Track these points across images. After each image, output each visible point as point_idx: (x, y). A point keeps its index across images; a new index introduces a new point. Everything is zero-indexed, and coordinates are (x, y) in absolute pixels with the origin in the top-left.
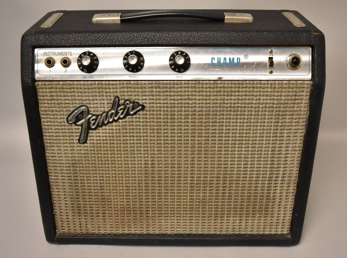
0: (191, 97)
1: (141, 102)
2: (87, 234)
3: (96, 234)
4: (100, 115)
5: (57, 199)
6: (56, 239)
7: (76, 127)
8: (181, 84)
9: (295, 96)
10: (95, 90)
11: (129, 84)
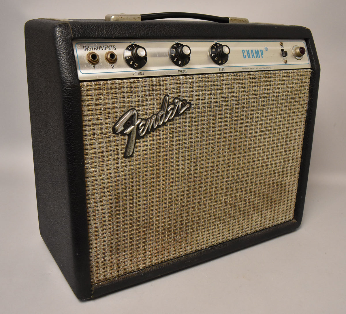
0: (230, 90)
1: (188, 99)
2: (124, 275)
3: (135, 272)
4: (149, 118)
5: (94, 238)
6: (92, 292)
7: (123, 137)
8: (223, 76)
9: (302, 83)
10: (146, 88)
11: (179, 79)
